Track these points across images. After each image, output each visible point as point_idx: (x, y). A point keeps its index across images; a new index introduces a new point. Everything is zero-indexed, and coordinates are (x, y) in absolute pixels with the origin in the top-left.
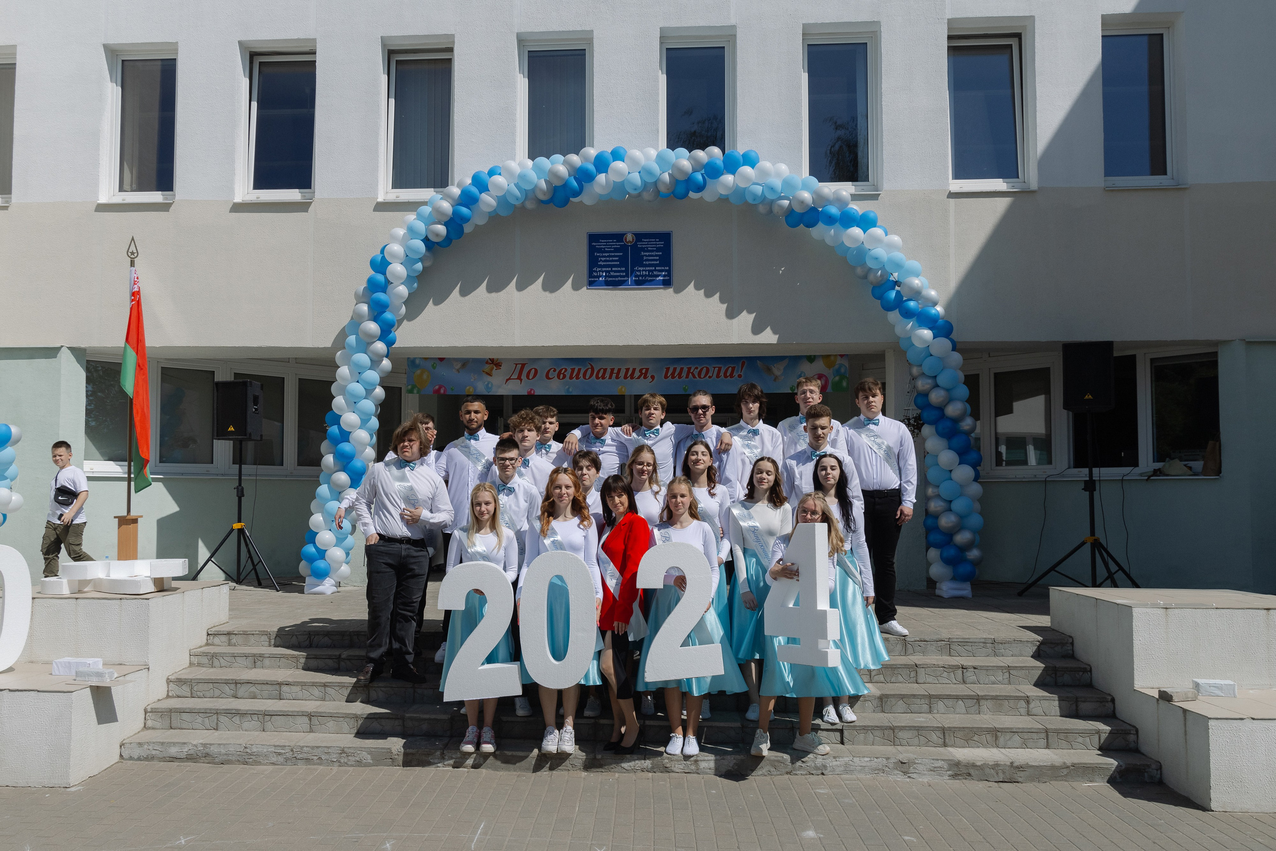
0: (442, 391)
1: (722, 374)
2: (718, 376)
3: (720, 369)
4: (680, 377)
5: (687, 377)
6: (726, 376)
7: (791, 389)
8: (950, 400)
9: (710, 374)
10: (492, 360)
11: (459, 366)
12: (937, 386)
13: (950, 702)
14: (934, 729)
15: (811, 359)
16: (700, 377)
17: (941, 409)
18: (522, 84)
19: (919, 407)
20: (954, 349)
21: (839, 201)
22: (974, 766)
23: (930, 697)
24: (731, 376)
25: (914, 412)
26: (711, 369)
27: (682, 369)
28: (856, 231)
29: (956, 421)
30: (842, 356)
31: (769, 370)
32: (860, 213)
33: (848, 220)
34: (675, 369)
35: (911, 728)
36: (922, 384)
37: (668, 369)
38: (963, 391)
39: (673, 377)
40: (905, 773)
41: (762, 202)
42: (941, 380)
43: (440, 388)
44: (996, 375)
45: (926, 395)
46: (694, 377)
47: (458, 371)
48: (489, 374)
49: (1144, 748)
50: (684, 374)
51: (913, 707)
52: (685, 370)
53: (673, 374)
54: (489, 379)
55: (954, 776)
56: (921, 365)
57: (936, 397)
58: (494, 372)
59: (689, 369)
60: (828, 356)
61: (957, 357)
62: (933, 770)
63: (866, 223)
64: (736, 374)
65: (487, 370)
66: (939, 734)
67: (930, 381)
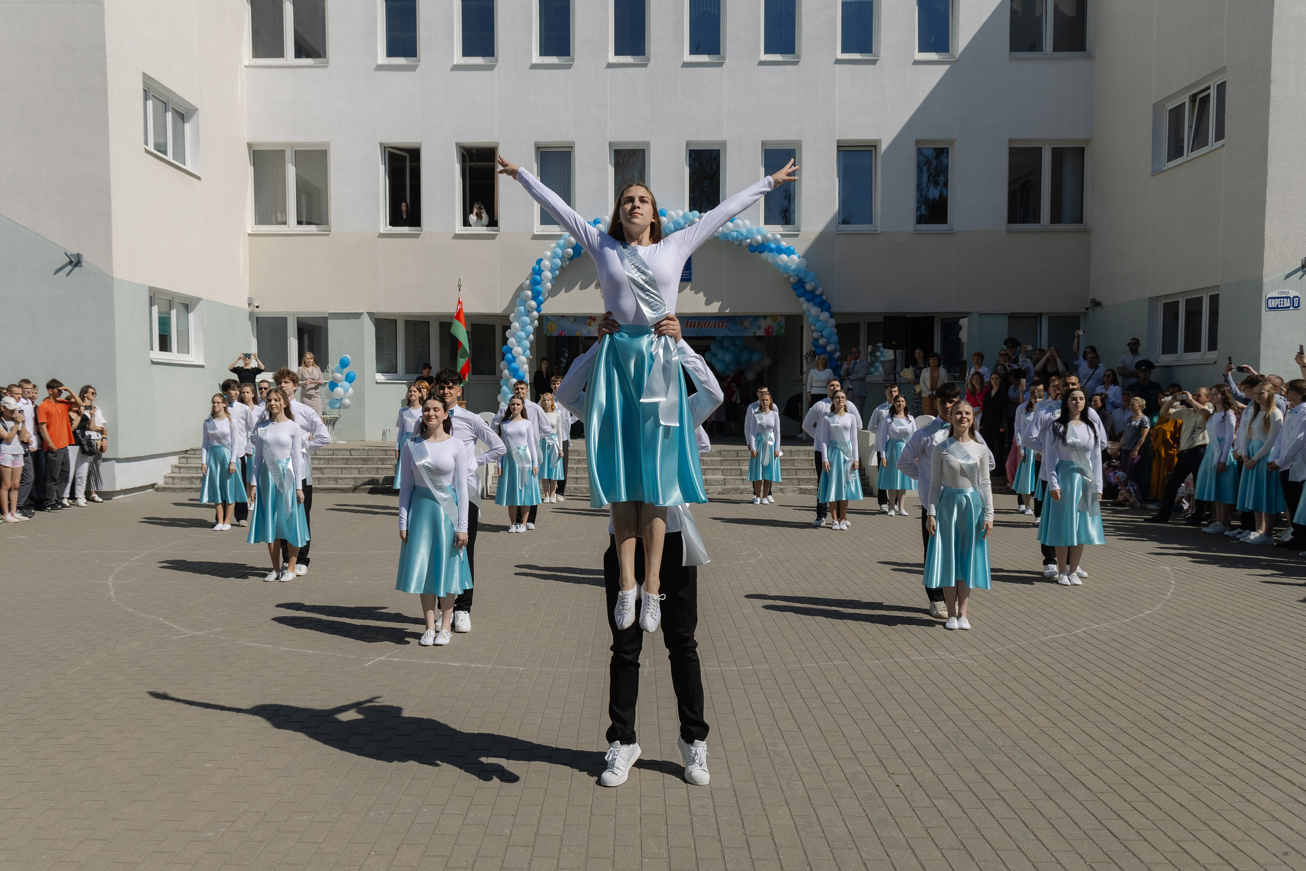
0: (563, 334)
1: (717, 325)
2: (715, 327)
3: (716, 323)
4: (694, 327)
5: (698, 327)
6: (719, 327)
7: (754, 334)
8: (828, 343)
9: (710, 325)
10: (591, 317)
11: (573, 320)
12: (822, 336)
13: (804, 471)
14: (795, 479)
15: (765, 317)
16: (705, 326)
17: (824, 347)
18: (611, 170)
19: (814, 346)
20: (831, 317)
21: (777, 241)
22: (807, 489)
23: (796, 469)
24: (722, 326)
25: (813, 349)
26: (711, 322)
27: (695, 323)
28: (784, 257)
29: (832, 353)
30: (781, 316)
31: (742, 323)
32: (786, 246)
33: (780, 251)
34: (691, 322)
35: (787, 479)
36: (815, 335)
37: (688, 322)
38: (835, 338)
39: (690, 327)
40: (783, 492)
41: (737, 240)
42: (824, 333)
43: (562, 332)
44: (868, 324)
45: (816, 340)
46: (702, 327)
47: (572, 323)
48: (590, 325)
49: (870, 484)
50: (696, 325)
51: (790, 473)
52: (697, 323)
53: (690, 325)
54: (589, 327)
55: (800, 493)
56: (815, 325)
57: (821, 341)
58: (592, 323)
59: (699, 322)
60: (775, 316)
61: (833, 322)
62: (793, 491)
63: (789, 252)
64: (724, 325)
65: (588, 323)
66: (797, 481)
67: (819, 334)
